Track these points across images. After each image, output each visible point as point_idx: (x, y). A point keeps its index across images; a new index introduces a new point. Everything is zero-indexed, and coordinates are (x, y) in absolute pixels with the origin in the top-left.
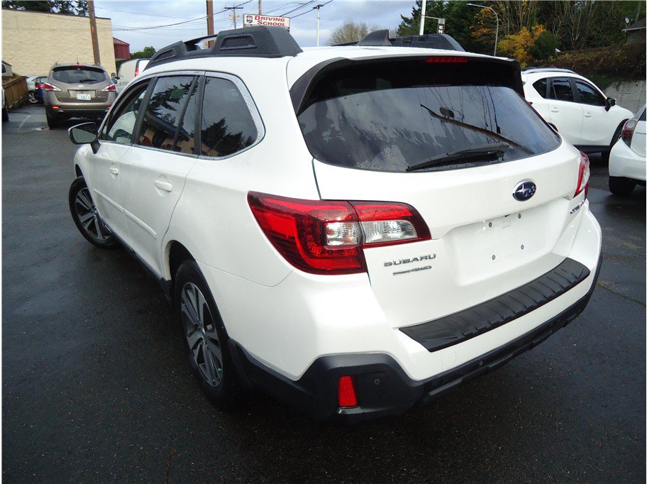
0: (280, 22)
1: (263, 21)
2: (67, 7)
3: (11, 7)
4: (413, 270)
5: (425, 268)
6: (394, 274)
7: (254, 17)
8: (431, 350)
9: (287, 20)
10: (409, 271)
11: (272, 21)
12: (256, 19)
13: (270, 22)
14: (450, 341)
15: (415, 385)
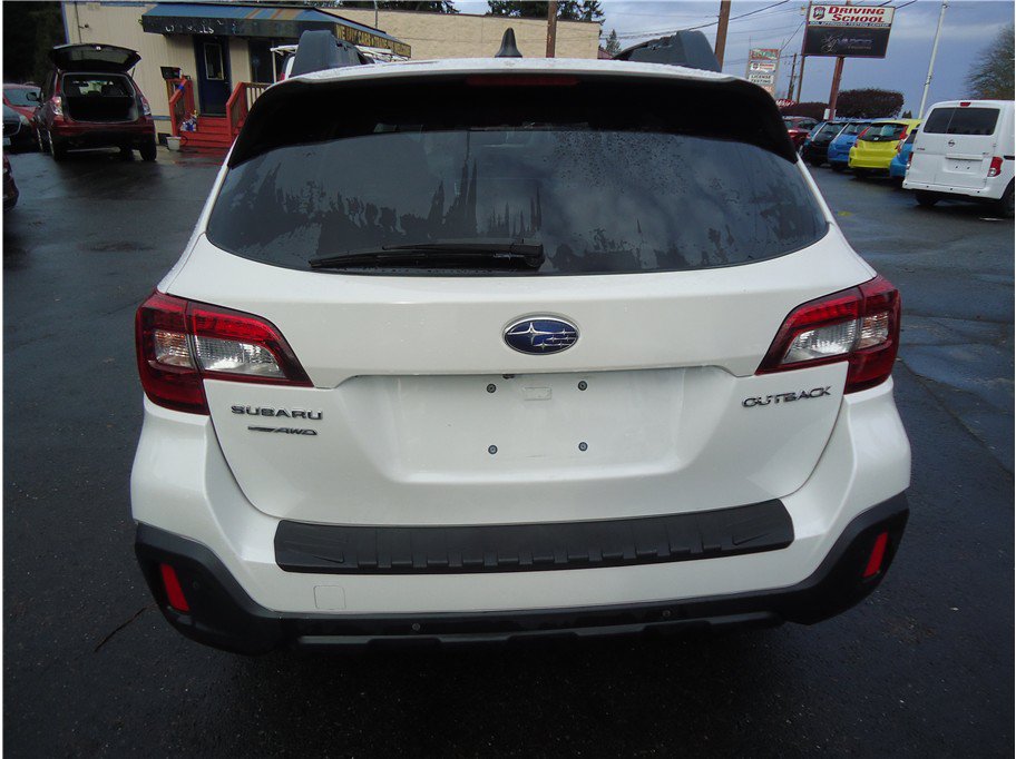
0: (875, 15)
1: (843, 14)
2: (571, 8)
3: (504, 11)
4: (279, 431)
5: (304, 432)
6: (250, 428)
7: (828, 8)
8: (286, 568)
9: (888, 11)
10: (270, 430)
11: (860, 15)
12: (830, 12)
13: (856, 16)
14: (333, 565)
15: (260, 614)
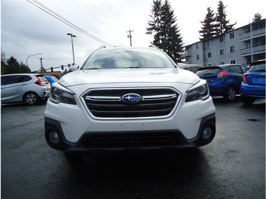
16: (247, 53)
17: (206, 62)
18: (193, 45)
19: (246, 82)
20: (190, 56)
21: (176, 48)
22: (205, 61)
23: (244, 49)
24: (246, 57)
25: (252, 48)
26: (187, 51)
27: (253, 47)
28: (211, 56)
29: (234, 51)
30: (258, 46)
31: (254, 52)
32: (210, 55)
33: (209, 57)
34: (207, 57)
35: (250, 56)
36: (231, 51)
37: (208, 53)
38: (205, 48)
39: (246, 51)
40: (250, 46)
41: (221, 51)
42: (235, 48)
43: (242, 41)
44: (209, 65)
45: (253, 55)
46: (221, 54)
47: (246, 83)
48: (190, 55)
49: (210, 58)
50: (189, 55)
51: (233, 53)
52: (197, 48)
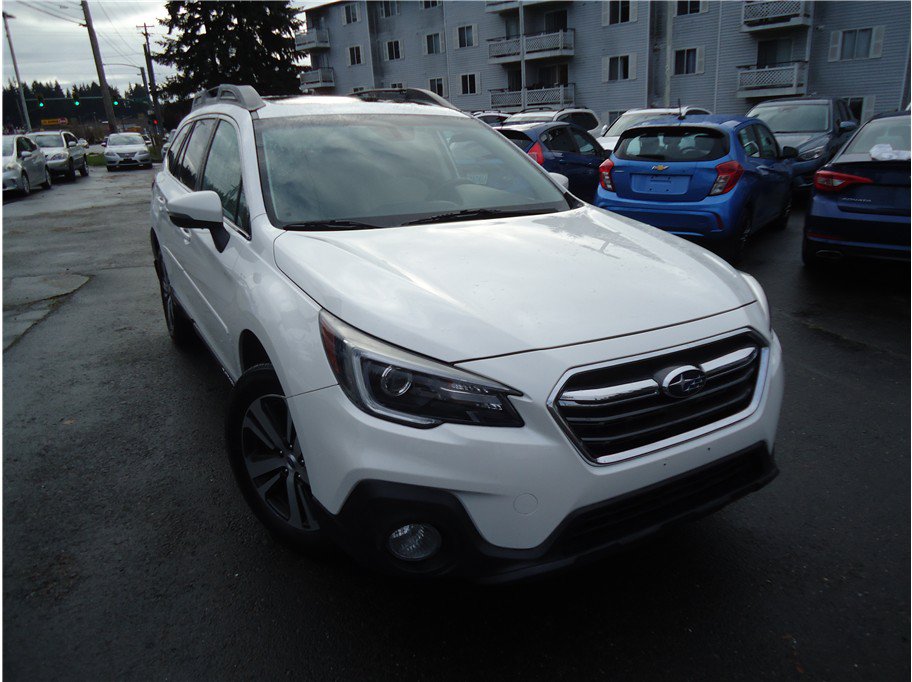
16: (509, 55)
17: (383, 76)
18: (334, 9)
19: (610, 186)
20: (326, 50)
21: (268, 11)
22: (379, 71)
23: (499, 39)
24: (505, 66)
25: (523, 40)
26: (314, 30)
27: (526, 34)
28: (398, 56)
29: (470, 44)
30: (539, 33)
31: (528, 53)
32: (394, 51)
33: (391, 58)
34: (387, 58)
35: (518, 64)
36: (462, 44)
37: (390, 44)
38: (377, 24)
39: (506, 46)
40: (518, 30)
41: (429, 38)
42: (474, 34)
43: (494, 13)
44: (394, 86)
45: (527, 62)
46: (430, 51)
47: (609, 190)
48: (328, 45)
49: (395, 62)
50: (322, 45)
51: (467, 50)
52: (349, 21)
